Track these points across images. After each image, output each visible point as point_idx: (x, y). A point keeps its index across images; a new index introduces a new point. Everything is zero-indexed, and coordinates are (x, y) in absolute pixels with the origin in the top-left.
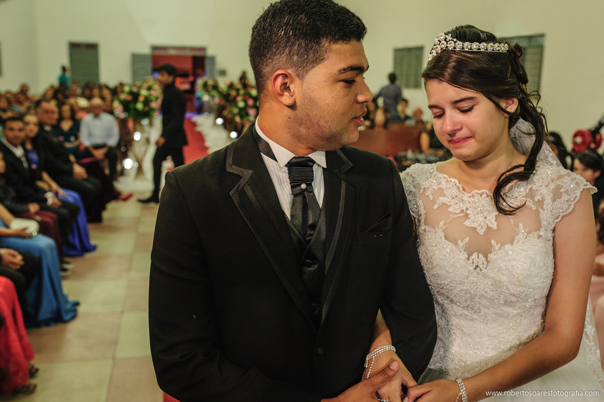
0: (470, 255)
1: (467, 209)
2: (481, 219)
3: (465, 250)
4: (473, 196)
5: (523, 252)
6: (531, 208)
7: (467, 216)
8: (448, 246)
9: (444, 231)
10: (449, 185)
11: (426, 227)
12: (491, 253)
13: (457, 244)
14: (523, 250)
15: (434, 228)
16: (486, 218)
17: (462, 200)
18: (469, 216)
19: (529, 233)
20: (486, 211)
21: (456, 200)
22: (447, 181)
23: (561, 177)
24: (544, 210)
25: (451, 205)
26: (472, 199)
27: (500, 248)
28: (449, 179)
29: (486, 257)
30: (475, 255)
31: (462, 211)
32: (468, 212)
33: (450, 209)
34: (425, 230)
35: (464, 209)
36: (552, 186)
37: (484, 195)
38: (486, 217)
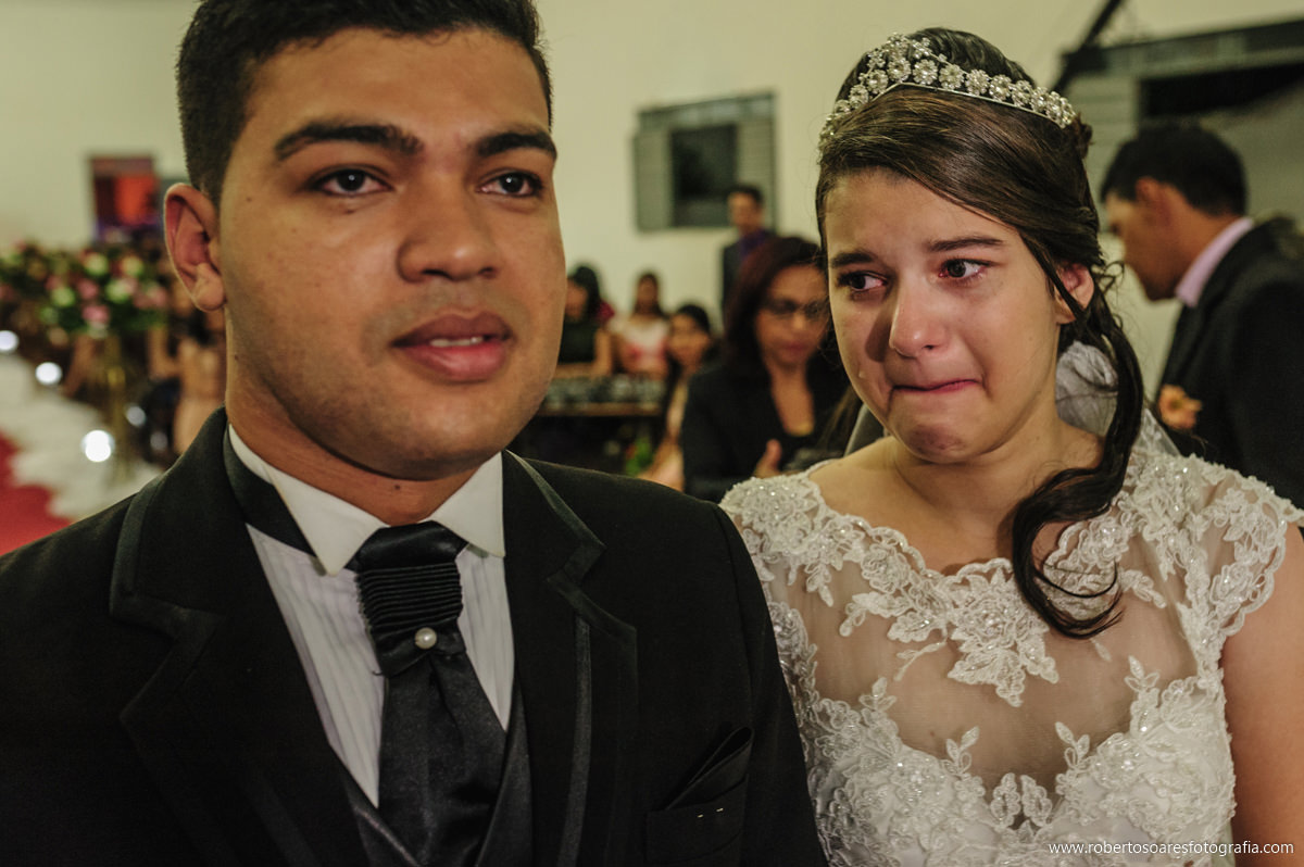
0: (991, 784)
1: (951, 627)
2: (1001, 653)
3: (973, 771)
4: (965, 582)
5: (1163, 755)
6: (1151, 605)
7: (954, 652)
8: (916, 765)
9: (892, 714)
10: (878, 552)
11: (825, 702)
12: (1063, 768)
13: (941, 753)
14: (1164, 748)
15: (855, 704)
16: (1014, 648)
17: (931, 600)
18: (963, 649)
19: (1163, 685)
20: (1010, 625)
21: (909, 600)
22: (868, 540)
23: (1212, 494)
24: (1189, 605)
25: (894, 619)
26: (965, 593)
27: (1092, 749)
28: (872, 532)
29: (1048, 783)
30: (1008, 781)
31: (936, 634)
32: (956, 635)
33: (893, 634)
34: (824, 715)
35: (942, 626)
36: (1198, 526)
37: (998, 577)
38: (1016, 644)
